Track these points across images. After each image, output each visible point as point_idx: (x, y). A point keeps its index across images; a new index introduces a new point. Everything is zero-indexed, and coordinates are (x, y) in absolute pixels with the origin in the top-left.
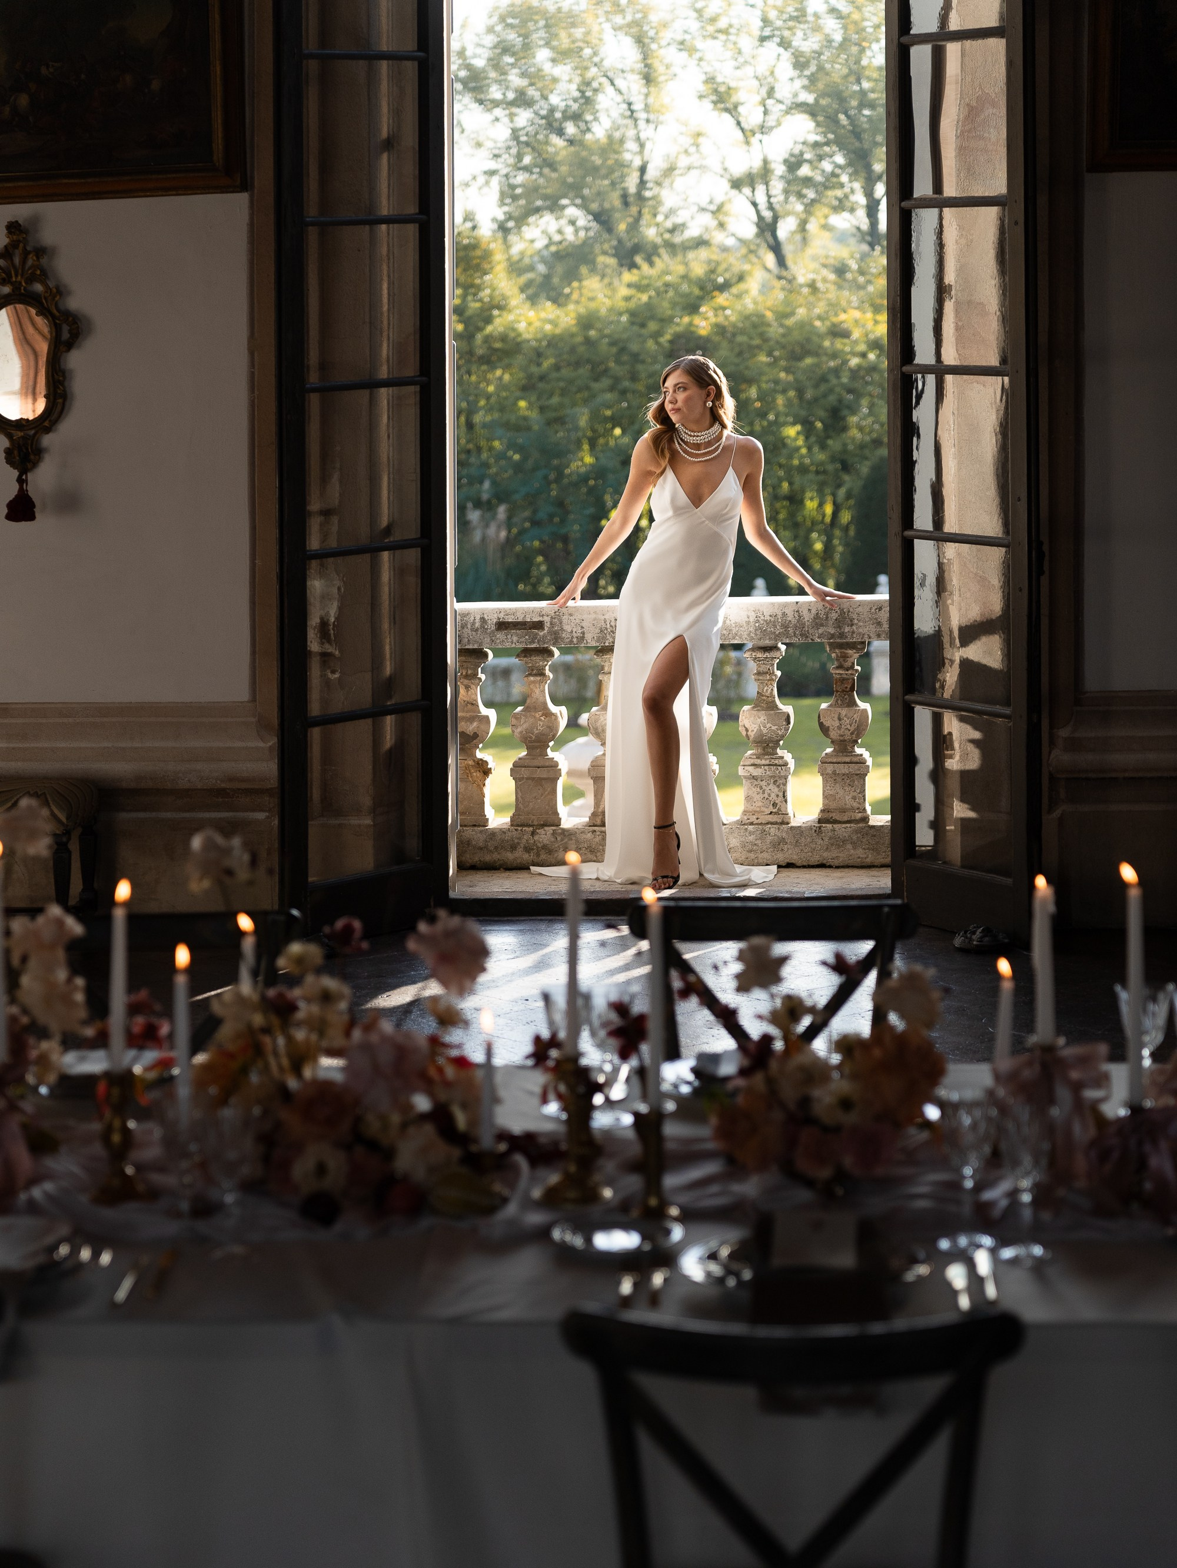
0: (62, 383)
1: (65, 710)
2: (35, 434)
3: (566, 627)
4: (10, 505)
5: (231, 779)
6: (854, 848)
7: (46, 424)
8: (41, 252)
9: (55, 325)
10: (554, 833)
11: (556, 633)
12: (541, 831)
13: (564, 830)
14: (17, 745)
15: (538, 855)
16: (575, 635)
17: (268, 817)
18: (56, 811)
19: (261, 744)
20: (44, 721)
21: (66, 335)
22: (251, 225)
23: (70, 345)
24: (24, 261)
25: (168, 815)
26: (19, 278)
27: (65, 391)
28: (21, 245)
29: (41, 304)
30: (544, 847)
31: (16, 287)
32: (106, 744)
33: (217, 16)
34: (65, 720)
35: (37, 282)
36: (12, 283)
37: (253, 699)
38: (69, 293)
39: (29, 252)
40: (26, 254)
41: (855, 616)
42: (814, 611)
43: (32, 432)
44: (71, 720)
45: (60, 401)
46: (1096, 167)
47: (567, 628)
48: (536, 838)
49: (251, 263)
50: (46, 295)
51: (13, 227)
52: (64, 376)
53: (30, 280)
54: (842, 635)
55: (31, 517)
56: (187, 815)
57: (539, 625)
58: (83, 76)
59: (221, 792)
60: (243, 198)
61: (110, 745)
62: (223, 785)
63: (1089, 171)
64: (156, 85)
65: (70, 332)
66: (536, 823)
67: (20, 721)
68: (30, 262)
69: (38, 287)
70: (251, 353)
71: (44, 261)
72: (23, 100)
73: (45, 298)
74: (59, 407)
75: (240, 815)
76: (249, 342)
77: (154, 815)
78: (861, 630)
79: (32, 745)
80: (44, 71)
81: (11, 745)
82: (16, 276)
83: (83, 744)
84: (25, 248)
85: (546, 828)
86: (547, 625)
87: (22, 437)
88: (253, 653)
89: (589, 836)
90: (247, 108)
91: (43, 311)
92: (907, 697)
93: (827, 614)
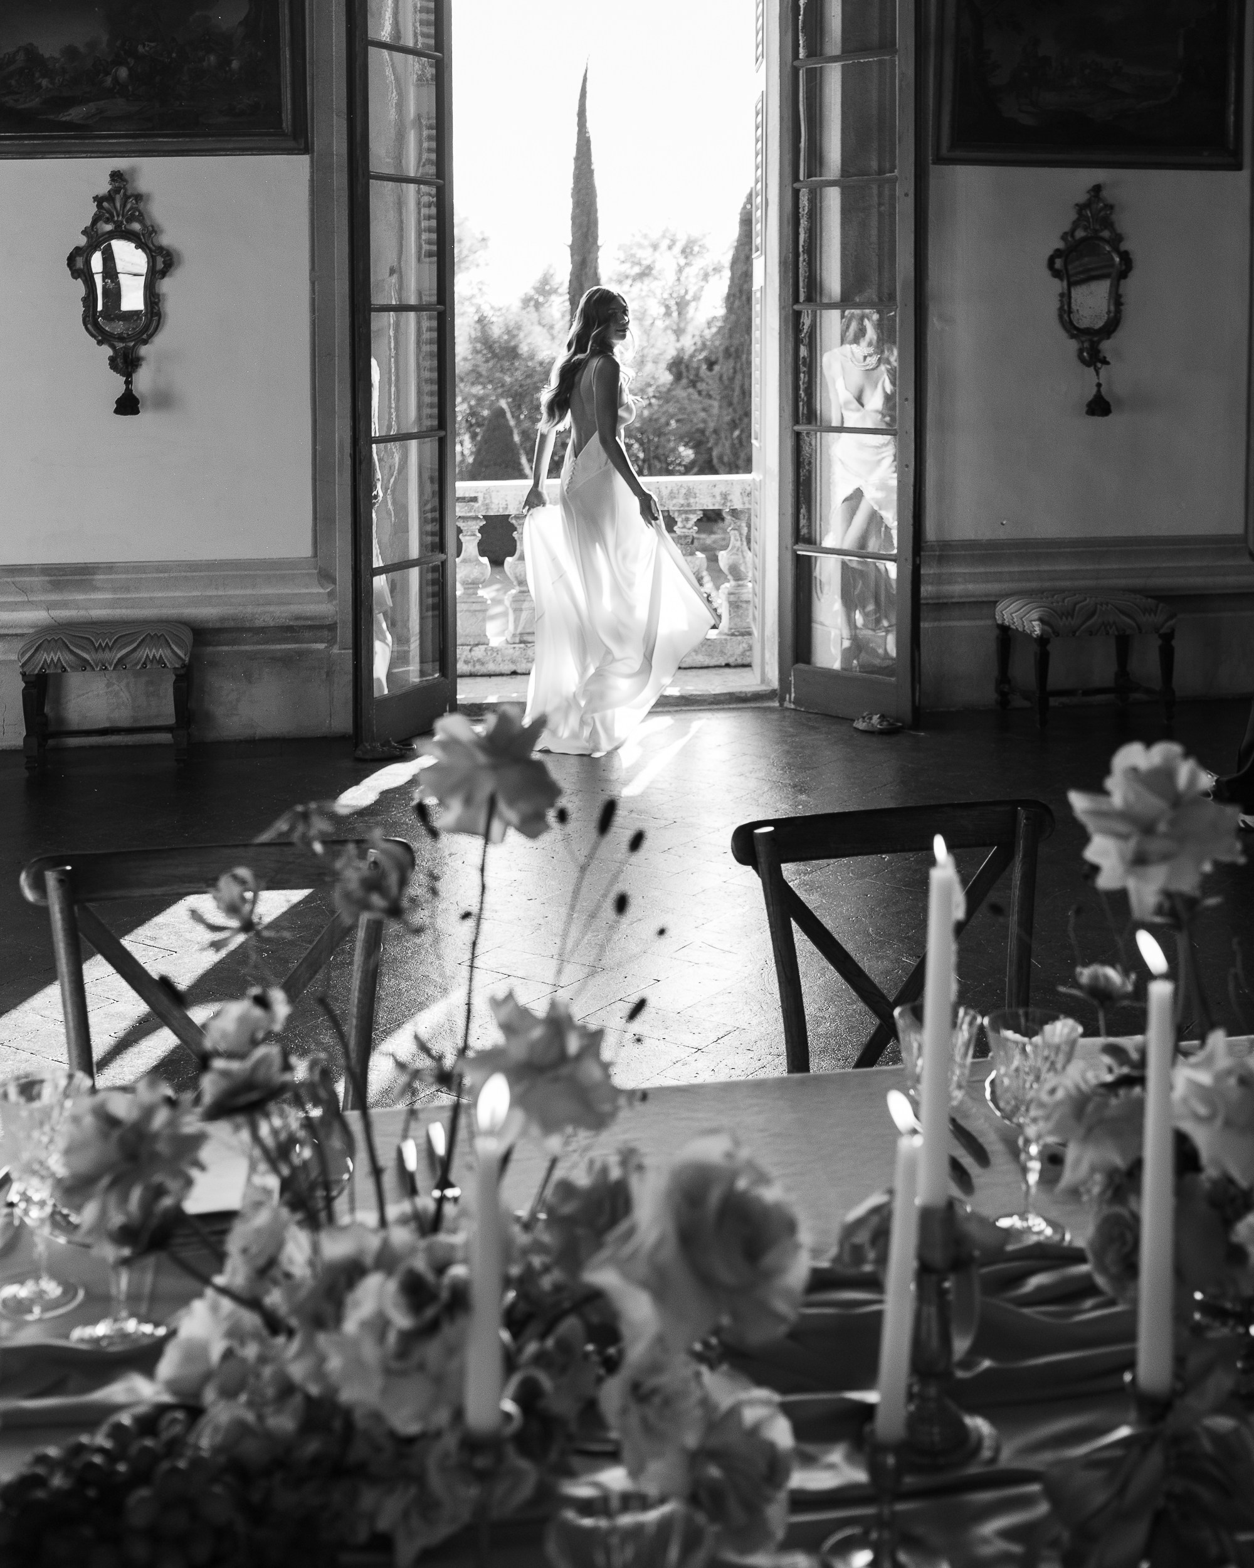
0: (157, 304)
1: (162, 567)
2: (134, 346)
3: (494, 501)
4: (118, 402)
5: (297, 618)
6: (697, 655)
7: (145, 336)
8: (139, 197)
9: (152, 256)
10: (486, 650)
11: (487, 505)
12: (475, 649)
13: (492, 649)
14: (122, 596)
15: (474, 666)
16: (501, 506)
17: (326, 647)
18: (176, 649)
19: (321, 591)
20: (144, 576)
21: (160, 265)
22: (312, 180)
23: (164, 273)
24: (124, 205)
25: (247, 648)
26: (120, 218)
27: (159, 310)
28: (122, 191)
29: (141, 240)
30: (479, 660)
31: (118, 225)
32: (195, 593)
33: (287, 11)
34: (162, 575)
35: (136, 221)
36: (115, 222)
37: (315, 555)
38: (162, 232)
39: (129, 197)
40: (126, 198)
41: (697, 491)
42: (669, 488)
43: (132, 344)
44: (166, 575)
45: (156, 318)
46: (940, 160)
47: (496, 501)
48: (473, 653)
49: (312, 211)
50: (144, 232)
51: (116, 176)
52: (159, 300)
53: (130, 220)
54: (689, 505)
55: (135, 411)
56: (263, 647)
57: (474, 499)
58: (174, 55)
59: (290, 629)
60: (306, 159)
61: (199, 594)
62: (291, 623)
63: (934, 163)
64: (235, 64)
65: (164, 262)
66: (472, 643)
67: (124, 576)
68: (129, 206)
69: (136, 226)
70: (313, 283)
71: (141, 205)
72: (123, 73)
73: (143, 235)
74: (154, 323)
75: (305, 646)
76: (310, 274)
77: (236, 648)
78: (701, 501)
79: (134, 596)
80: (140, 49)
81: (118, 596)
82: (118, 216)
83: (177, 594)
84: (125, 194)
85: (480, 646)
86: (480, 500)
87: (124, 347)
88: (315, 519)
89: (511, 651)
90: (308, 89)
91: (140, 245)
92: (796, 547)
93: (678, 490)
